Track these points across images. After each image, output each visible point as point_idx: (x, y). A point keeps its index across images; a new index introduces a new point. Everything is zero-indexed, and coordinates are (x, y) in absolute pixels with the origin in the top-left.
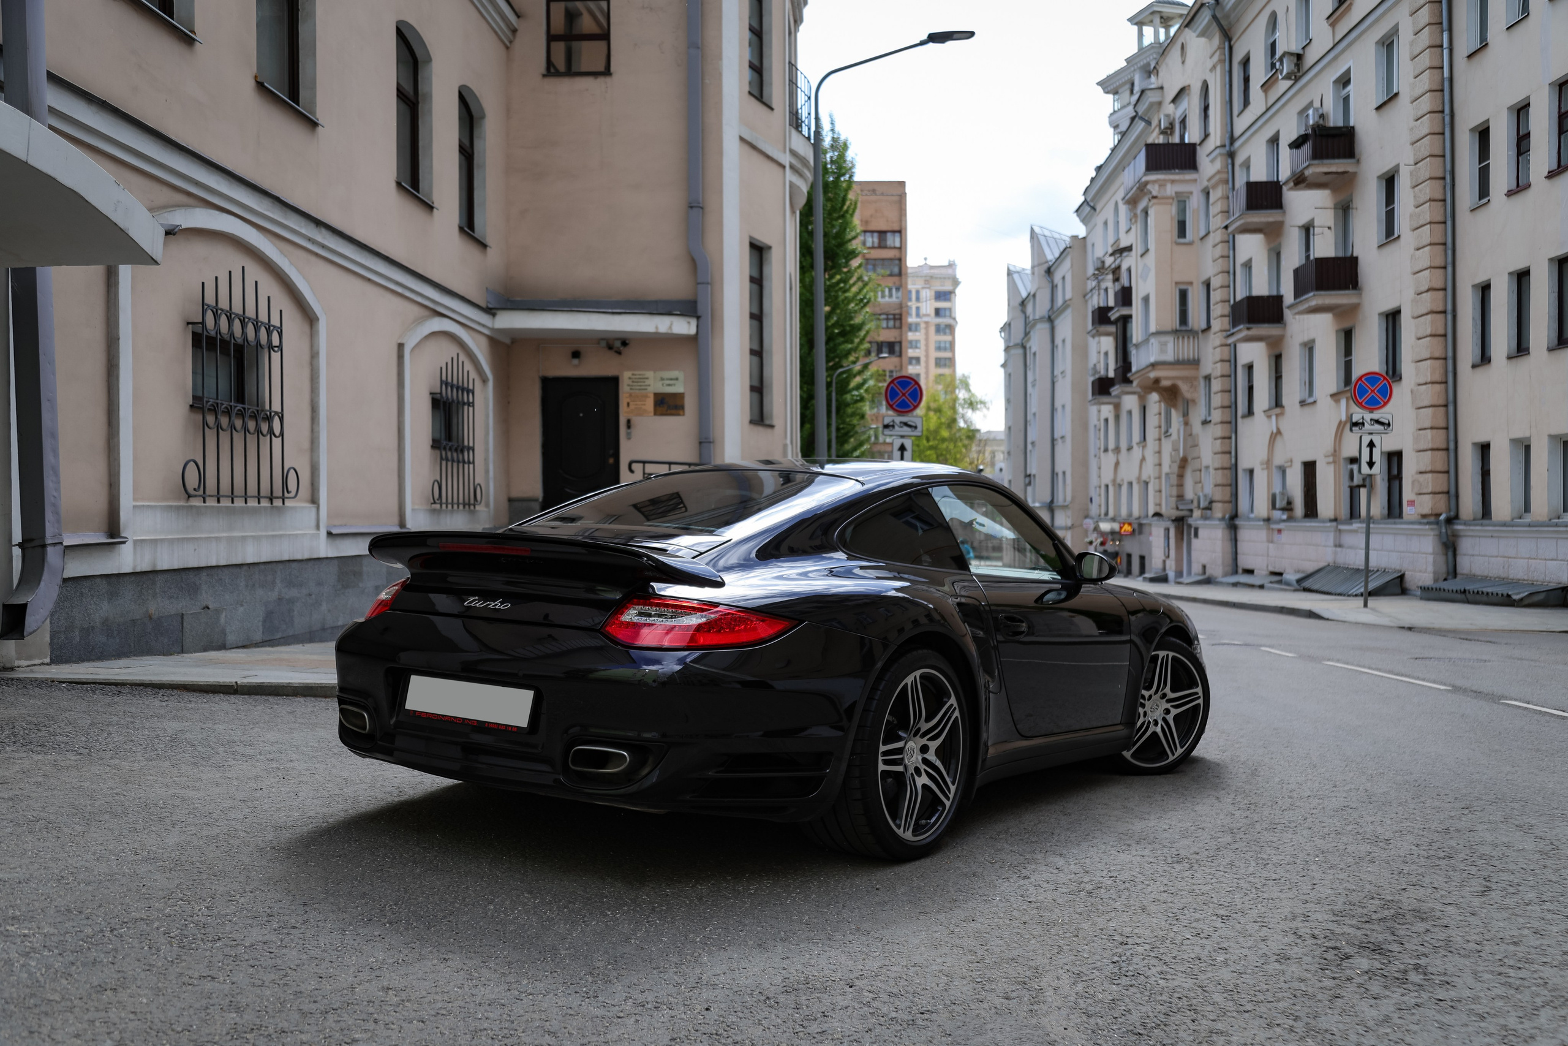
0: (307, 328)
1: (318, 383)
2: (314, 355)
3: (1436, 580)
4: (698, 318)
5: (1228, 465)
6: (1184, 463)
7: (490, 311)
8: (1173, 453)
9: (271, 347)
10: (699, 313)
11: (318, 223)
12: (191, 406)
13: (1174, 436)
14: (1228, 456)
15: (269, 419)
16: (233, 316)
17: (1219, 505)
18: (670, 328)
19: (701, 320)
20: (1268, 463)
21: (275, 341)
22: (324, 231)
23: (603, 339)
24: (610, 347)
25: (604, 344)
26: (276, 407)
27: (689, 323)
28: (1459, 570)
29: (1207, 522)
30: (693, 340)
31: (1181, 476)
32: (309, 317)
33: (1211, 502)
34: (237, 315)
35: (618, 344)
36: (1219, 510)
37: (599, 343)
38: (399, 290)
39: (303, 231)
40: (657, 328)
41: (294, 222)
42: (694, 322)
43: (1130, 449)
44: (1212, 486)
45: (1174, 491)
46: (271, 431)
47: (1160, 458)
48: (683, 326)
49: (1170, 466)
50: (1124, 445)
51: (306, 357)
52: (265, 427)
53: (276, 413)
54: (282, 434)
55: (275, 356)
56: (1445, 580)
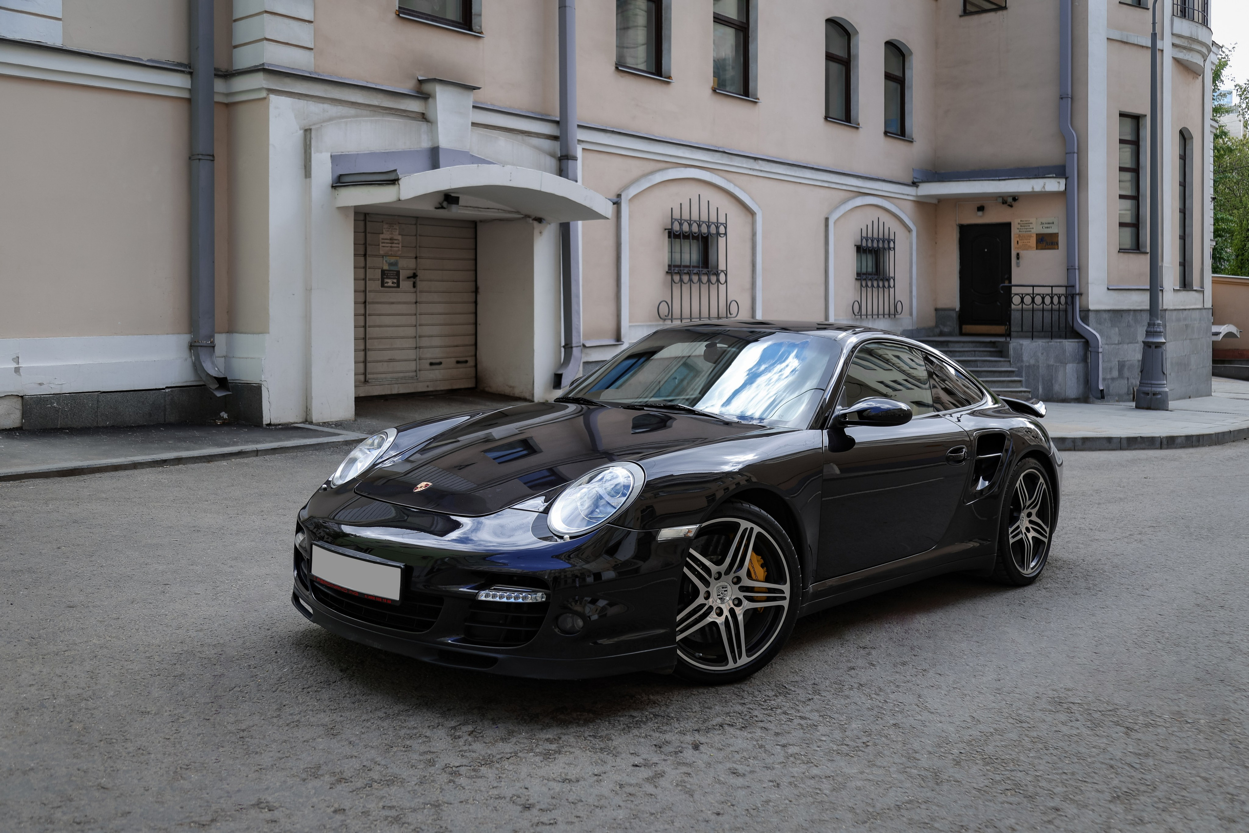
0: (748, 219)
2: (753, 235)
4: (1066, 179)
7: (914, 184)
9: (718, 234)
10: (1067, 175)
11: (755, 159)
12: (667, 272)
15: (716, 274)
16: (692, 222)
18: (1044, 187)
19: (1068, 180)
21: (722, 230)
22: (760, 162)
23: (1000, 197)
24: (1004, 202)
25: (1000, 200)
27: (1059, 182)
30: (1063, 194)
32: (751, 213)
34: (695, 221)
35: (1010, 200)
37: (997, 200)
38: (826, 185)
39: (744, 166)
40: (1033, 188)
41: (737, 162)
42: (1063, 182)
46: (718, 281)
48: (1054, 185)
51: (748, 236)
53: (722, 271)
54: (726, 281)
55: (722, 240)
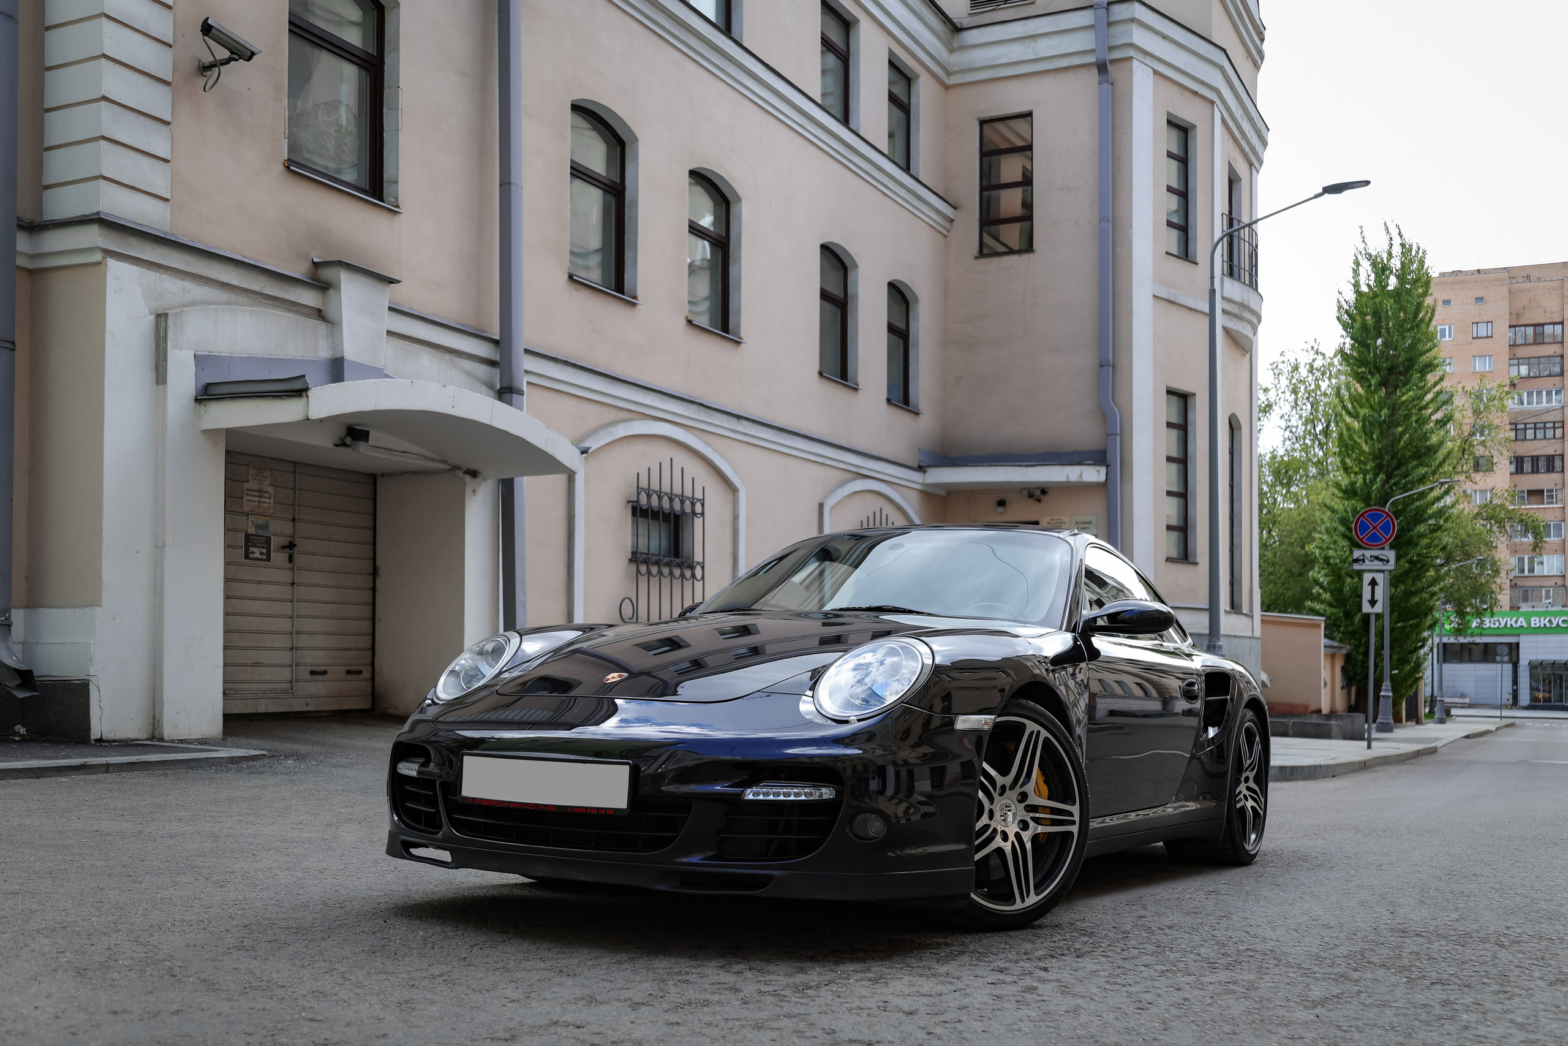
0: (730, 497)
1: (738, 539)
2: (735, 518)
4: (1108, 466)
7: (921, 469)
9: (694, 514)
10: (1109, 462)
11: (739, 417)
12: (630, 560)
15: (692, 568)
16: (662, 494)
18: (1080, 476)
19: (1110, 468)
21: (698, 508)
22: (744, 422)
23: (1028, 488)
25: (1028, 492)
26: (698, 557)
27: (1098, 471)
30: (1103, 486)
32: (733, 489)
34: (666, 494)
37: (1023, 491)
38: (820, 460)
39: (725, 425)
40: (1067, 477)
41: (717, 419)
42: (1103, 470)
46: (693, 576)
48: (1094, 475)
51: (729, 519)
52: (688, 573)
53: (699, 563)
54: (703, 578)
55: (698, 522)
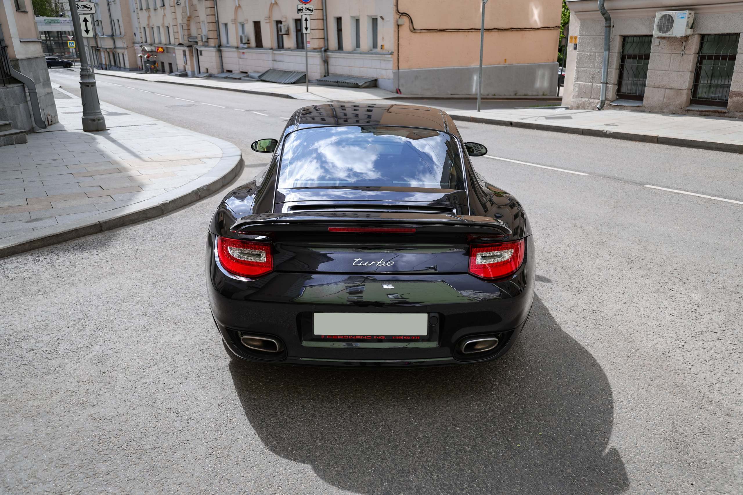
3: (321, 76)
5: (214, 21)
6: (189, 19)
8: (183, 13)
13: (183, 5)
14: (214, 16)
17: (212, 40)
20: (235, 21)
28: (330, 72)
29: (207, 48)
31: (188, 25)
33: (208, 39)
36: (212, 42)
43: (156, 9)
44: (207, 31)
45: (186, 33)
47: (176, 16)
49: (182, 20)
50: (152, 7)
56: (325, 76)
